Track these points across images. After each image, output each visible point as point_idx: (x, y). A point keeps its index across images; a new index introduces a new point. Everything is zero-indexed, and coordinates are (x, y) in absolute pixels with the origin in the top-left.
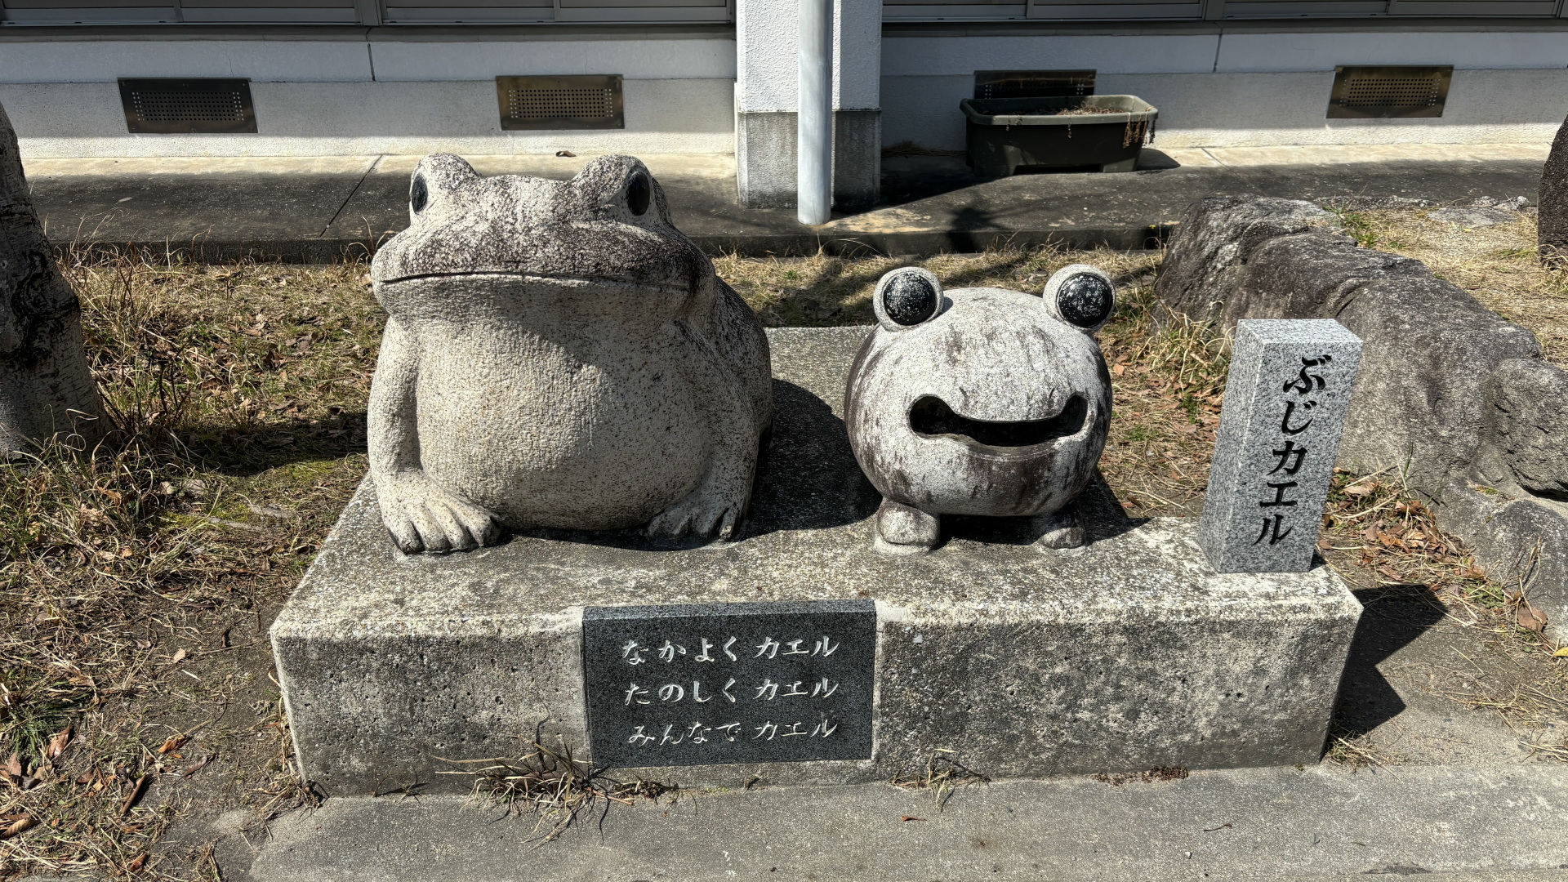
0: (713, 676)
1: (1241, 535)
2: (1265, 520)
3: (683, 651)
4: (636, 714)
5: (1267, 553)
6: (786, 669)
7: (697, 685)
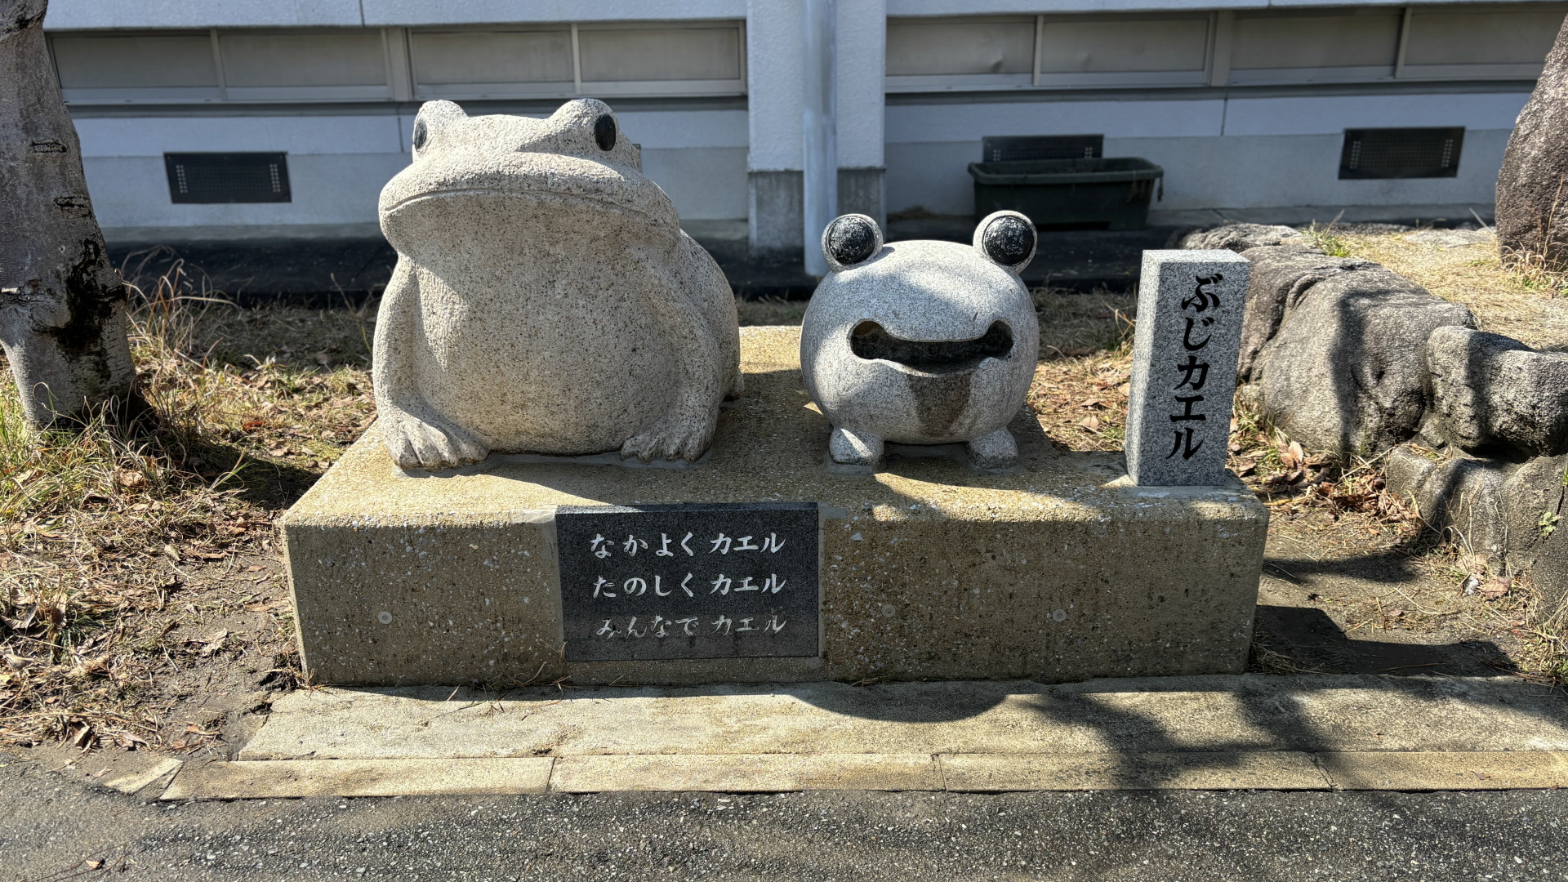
0: (672, 570)
1: (1156, 448)
2: (1176, 432)
3: (645, 545)
4: (603, 608)
5: (1181, 466)
6: (739, 564)
7: (658, 578)
